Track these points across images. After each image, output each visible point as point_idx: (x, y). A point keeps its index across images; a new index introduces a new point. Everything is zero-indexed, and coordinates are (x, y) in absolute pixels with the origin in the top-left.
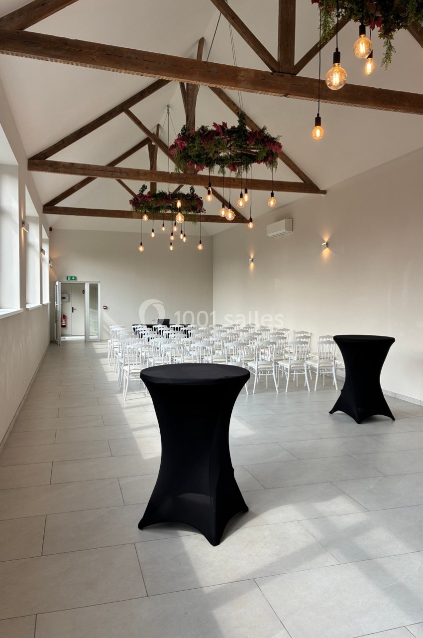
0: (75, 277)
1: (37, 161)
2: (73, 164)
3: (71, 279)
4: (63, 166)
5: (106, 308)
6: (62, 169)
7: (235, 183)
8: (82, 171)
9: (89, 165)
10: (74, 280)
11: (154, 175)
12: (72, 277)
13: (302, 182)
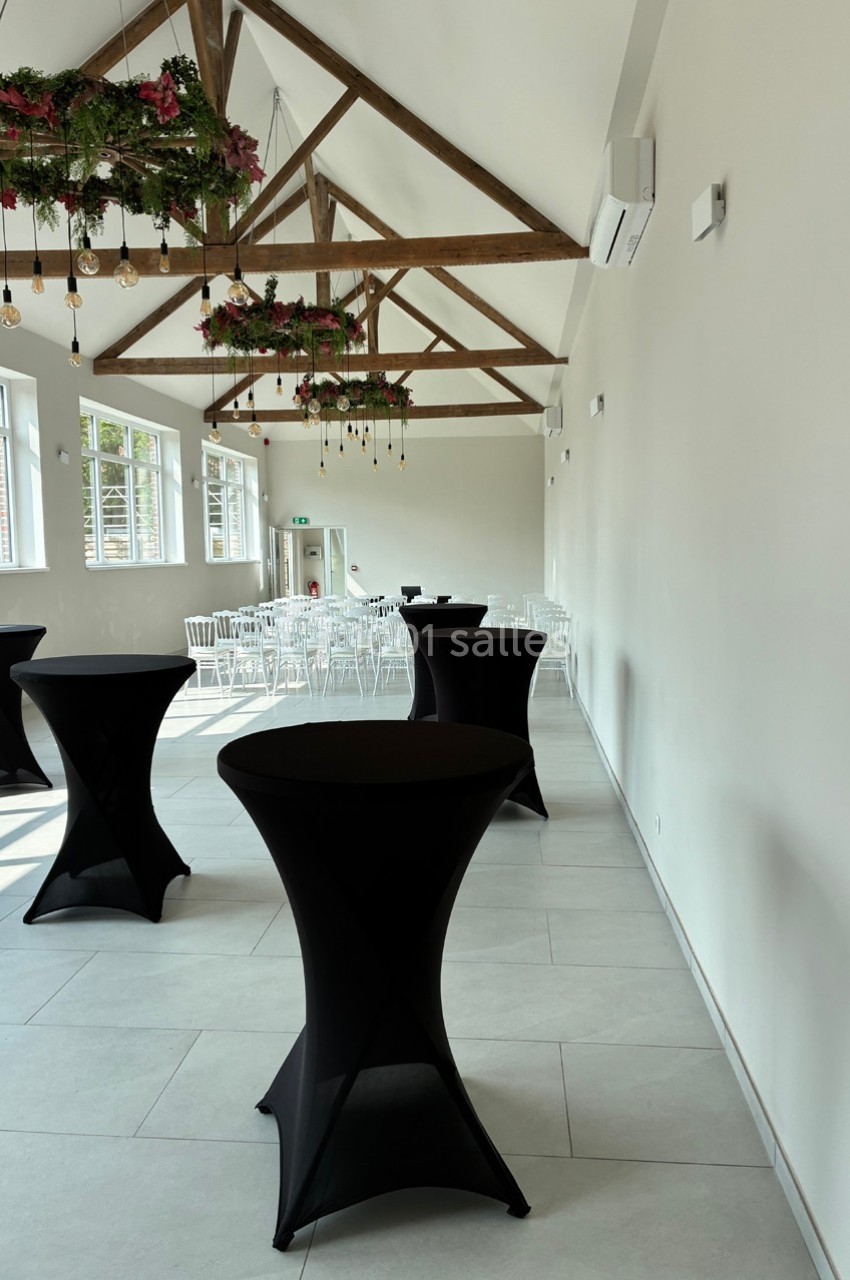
0: (305, 519)
1: (105, 361)
2: (151, 360)
3: (301, 523)
4: (139, 363)
5: (355, 569)
6: (138, 369)
7: (400, 362)
8: (164, 369)
9: (173, 359)
10: (306, 523)
11: (267, 364)
12: (300, 519)
13: (522, 346)
